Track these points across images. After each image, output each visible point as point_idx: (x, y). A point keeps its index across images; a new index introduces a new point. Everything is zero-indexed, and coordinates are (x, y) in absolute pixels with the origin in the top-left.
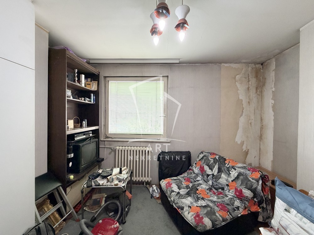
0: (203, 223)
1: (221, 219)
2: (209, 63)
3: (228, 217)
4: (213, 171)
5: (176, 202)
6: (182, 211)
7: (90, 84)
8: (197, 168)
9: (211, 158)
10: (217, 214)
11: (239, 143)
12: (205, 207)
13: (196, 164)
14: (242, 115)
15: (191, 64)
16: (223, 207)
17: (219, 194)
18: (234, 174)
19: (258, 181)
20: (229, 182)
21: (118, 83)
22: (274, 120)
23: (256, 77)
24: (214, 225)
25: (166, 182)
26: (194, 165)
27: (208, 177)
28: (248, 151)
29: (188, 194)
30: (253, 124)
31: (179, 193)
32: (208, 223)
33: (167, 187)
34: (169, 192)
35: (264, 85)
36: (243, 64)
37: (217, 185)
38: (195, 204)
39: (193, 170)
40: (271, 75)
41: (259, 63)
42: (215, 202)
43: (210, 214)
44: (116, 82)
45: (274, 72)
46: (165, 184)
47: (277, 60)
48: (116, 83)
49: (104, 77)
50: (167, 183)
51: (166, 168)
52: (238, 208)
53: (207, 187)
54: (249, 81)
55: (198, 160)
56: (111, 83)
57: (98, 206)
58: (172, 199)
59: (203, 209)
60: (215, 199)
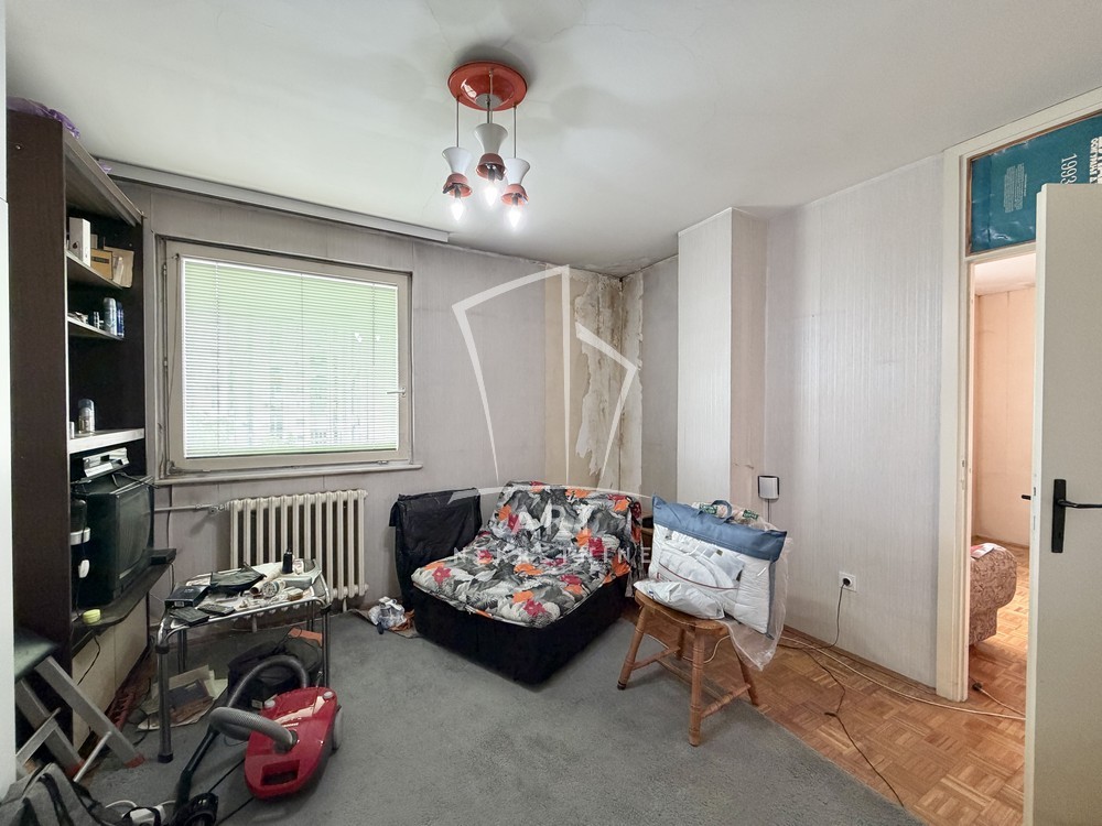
0: (543, 611)
1: (573, 598)
2: (519, 256)
3: (584, 593)
4: (542, 520)
5: (473, 600)
6: (494, 610)
7: (106, 261)
8: (500, 525)
9: (535, 493)
10: (564, 592)
11: (582, 456)
12: (540, 587)
13: (496, 515)
14: (587, 392)
15: (475, 251)
16: (572, 579)
17: (558, 564)
18: (585, 512)
19: (626, 515)
20: (577, 532)
21: (220, 267)
22: (642, 401)
23: (612, 305)
24: (562, 610)
25: (433, 571)
26: (493, 519)
27: (529, 539)
28: (599, 474)
29: (498, 577)
30: (607, 411)
31: (475, 581)
32: (552, 609)
33: (439, 580)
34: (448, 589)
35: (625, 326)
36: (588, 273)
37: (552, 548)
38: (520, 590)
39: (491, 533)
40: (636, 309)
41: (615, 277)
42: (555, 576)
43: (553, 594)
44: (214, 264)
45: (641, 301)
46: (430, 576)
47: (645, 277)
48: (214, 267)
49: (157, 236)
50: (436, 572)
51: (418, 540)
52: (597, 574)
53: (533, 558)
54: (598, 314)
55: (501, 504)
56: (187, 263)
57: (201, 700)
58: (463, 598)
59: (537, 592)
60: (554, 571)
